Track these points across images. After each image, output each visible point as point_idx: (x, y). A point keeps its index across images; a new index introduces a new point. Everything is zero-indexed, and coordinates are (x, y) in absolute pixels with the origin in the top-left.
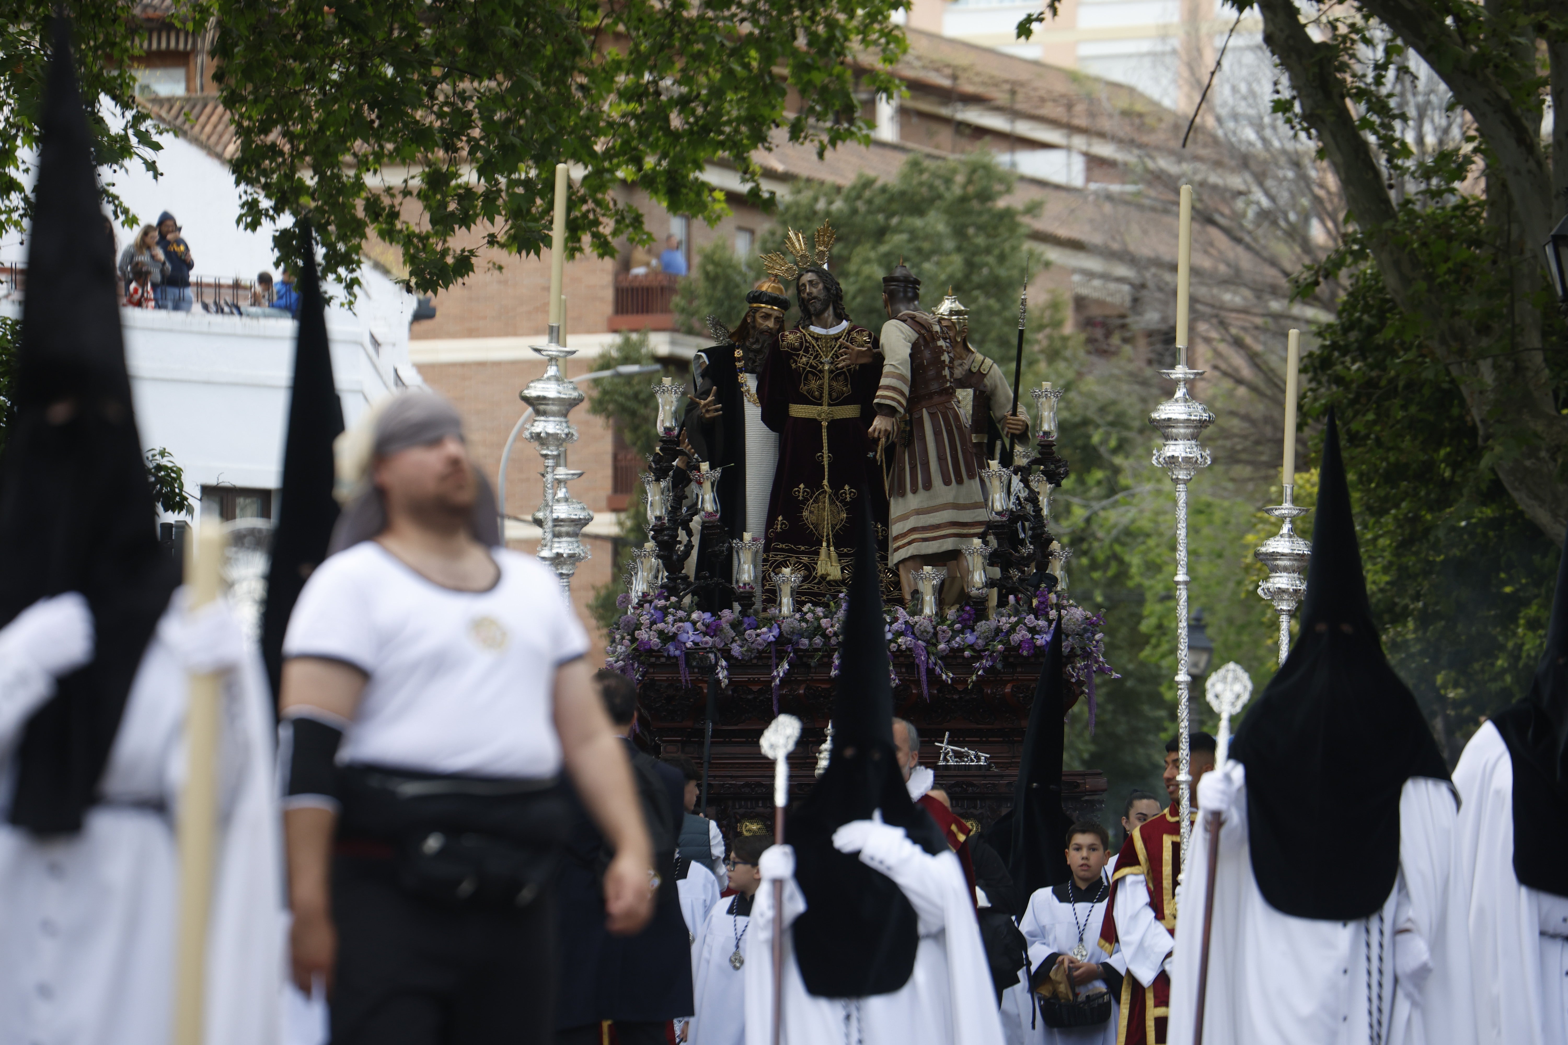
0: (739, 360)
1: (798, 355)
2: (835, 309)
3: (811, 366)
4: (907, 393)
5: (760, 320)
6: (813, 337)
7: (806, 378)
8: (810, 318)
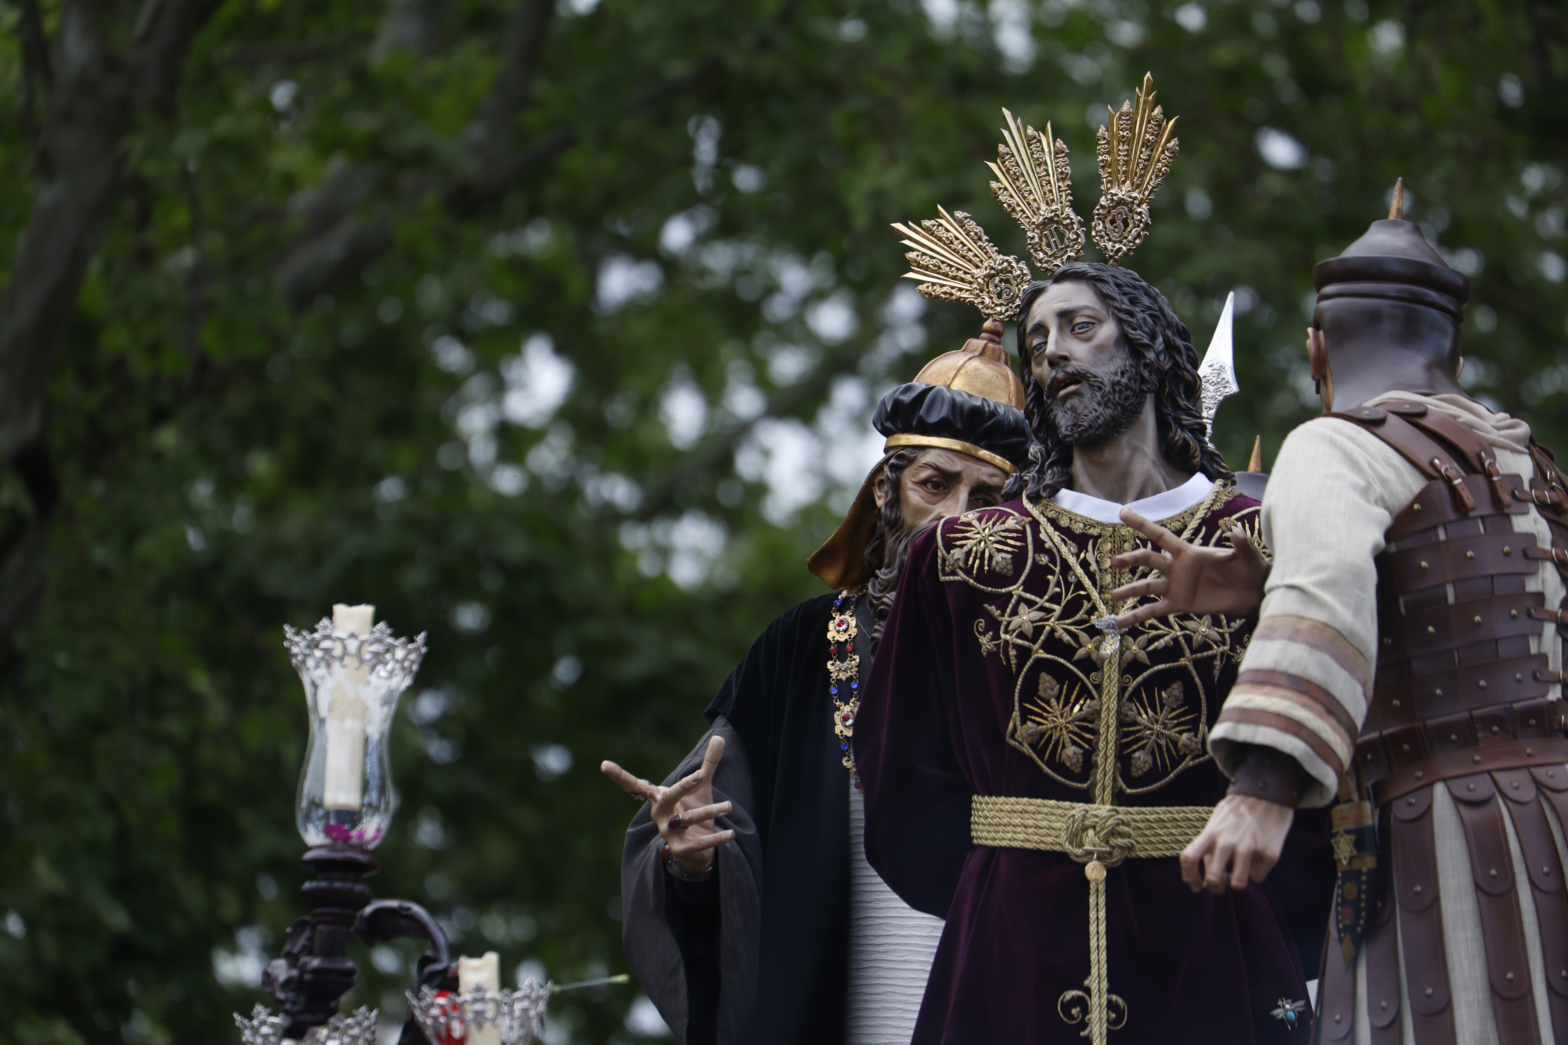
0: (842, 651)
1: (1002, 601)
2: (1163, 427)
3: (1053, 644)
4: (1358, 709)
5: (914, 496)
6: (1067, 533)
7: (1030, 691)
8: (1066, 461)
